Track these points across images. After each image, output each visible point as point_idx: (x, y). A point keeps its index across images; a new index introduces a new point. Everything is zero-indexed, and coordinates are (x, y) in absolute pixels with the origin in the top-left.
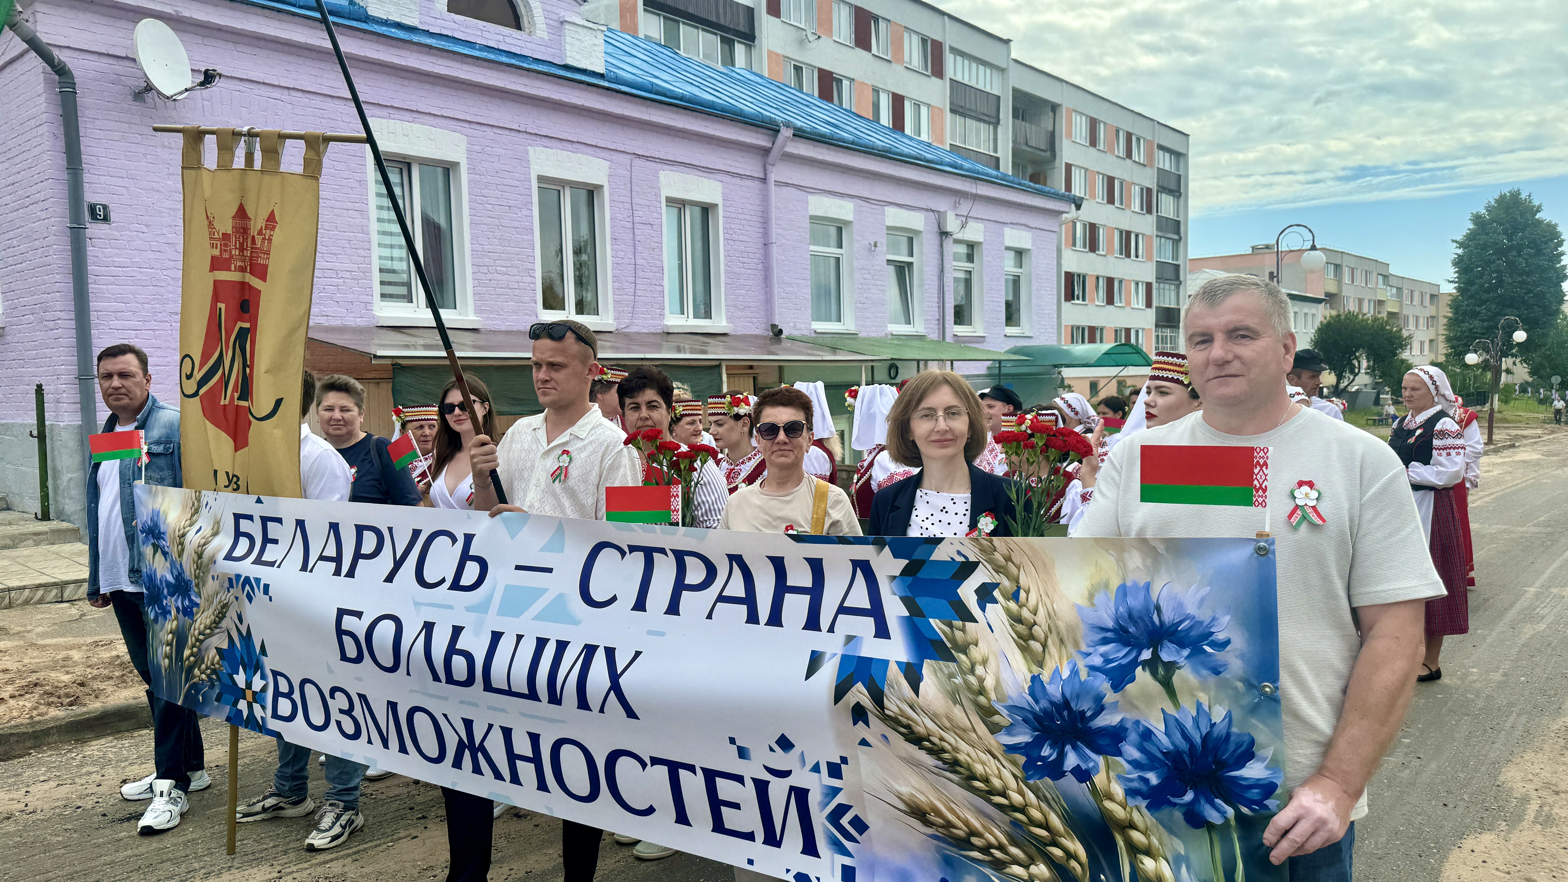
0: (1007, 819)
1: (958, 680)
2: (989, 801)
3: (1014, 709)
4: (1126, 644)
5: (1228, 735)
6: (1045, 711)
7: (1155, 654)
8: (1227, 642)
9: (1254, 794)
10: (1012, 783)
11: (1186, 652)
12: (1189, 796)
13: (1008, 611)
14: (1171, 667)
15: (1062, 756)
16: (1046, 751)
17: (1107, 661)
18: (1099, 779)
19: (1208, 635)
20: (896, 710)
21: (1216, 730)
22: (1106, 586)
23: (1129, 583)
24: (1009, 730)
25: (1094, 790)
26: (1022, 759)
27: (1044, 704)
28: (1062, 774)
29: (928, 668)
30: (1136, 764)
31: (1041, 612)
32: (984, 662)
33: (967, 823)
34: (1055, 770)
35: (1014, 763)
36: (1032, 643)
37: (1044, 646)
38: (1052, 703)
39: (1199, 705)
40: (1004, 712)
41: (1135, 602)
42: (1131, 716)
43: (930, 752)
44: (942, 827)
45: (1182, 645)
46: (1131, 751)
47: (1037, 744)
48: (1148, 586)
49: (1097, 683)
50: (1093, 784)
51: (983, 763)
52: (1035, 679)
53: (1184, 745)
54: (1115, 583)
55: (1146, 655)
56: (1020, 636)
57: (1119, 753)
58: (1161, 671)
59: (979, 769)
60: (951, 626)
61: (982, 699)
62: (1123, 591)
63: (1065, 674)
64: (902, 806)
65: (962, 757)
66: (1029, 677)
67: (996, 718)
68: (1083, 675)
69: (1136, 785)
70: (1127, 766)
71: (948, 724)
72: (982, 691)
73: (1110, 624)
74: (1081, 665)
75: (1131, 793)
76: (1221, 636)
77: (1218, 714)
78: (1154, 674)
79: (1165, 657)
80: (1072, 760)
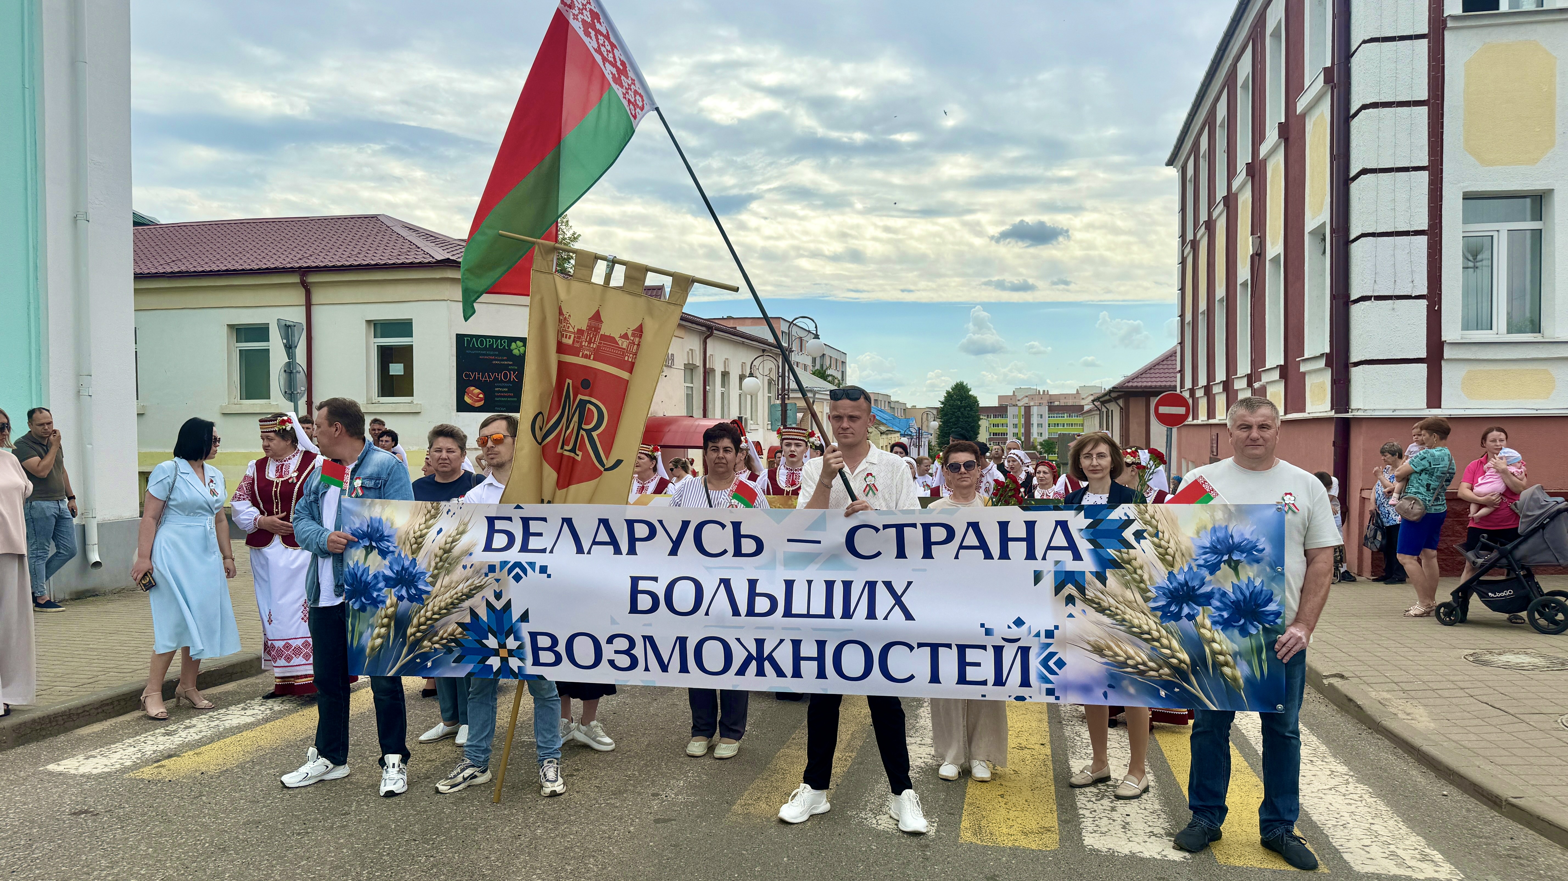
0: (1149, 646)
1: (1128, 577)
2: (1141, 638)
3: (1159, 588)
4: (1215, 554)
5: (1262, 591)
6: (1175, 588)
7: (1230, 557)
8: (1264, 549)
9: (1271, 618)
10: (1154, 626)
11: (1244, 555)
12: (1242, 621)
13: (1153, 543)
14: (1238, 562)
15: (1181, 609)
16: (1173, 608)
17: (1206, 562)
18: (1199, 619)
19: (1254, 547)
20: (1092, 595)
21: (1256, 589)
22: (1205, 528)
23: (1217, 526)
24: (1155, 600)
25: (1196, 624)
26: (1159, 613)
27: (1175, 584)
28: (1181, 618)
29: (1109, 573)
30: (1218, 609)
31: (1172, 541)
32: (1141, 568)
33: (1126, 652)
34: (1177, 617)
35: (1155, 616)
36: (1167, 557)
37: (1174, 557)
38: (1179, 584)
39: (1249, 578)
40: (1154, 590)
41: (1221, 534)
42: (1216, 586)
43: (1109, 616)
44: (1112, 656)
45: (1242, 552)
46: (1216, 603)
47: (1169, 605)
48: (1226, 527)
49: (1202, 572)
50: (1196, 621)
51: (1138, 618)
52: (1170, 573)
53: (1241, 598)
54: (1210, 527)
55: (1226, 557)
56: (1160, 554)
57: (1210, 605)
58: (1233, 564)
59: (1136, 622)
60: (1120, 552)
61: (1142, 585)
62: (1214, 530)
63: (1186, 569)
64: (1089, 648)
65: (1127, 617)
66: (1167, 572)
67: (1149, 594)
68: (1195, 569)
69: (1217, 619)
70: (1213, 610)
71: (1121, 600)
72: (1142, 581)
73: (1208, 545)
74: (1194, 565)
75: (1214, 623)
76: (1261, 547)
77: (1258, 582)
78: (1230, 566)
79: (1235, 558)
80: (1186, 610)
